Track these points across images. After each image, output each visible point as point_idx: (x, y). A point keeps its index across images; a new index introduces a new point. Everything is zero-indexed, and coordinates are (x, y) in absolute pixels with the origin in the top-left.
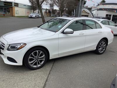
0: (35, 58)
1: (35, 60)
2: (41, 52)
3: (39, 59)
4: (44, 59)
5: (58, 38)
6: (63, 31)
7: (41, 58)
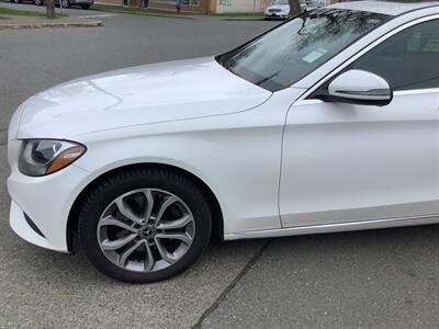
0: (138, 226)
1: (133, 236)
2: (172, 198)
3: (159, 231)
4: (188, 238)
5: (284, 129)
6: (326, 86)
7: (168, 231)
